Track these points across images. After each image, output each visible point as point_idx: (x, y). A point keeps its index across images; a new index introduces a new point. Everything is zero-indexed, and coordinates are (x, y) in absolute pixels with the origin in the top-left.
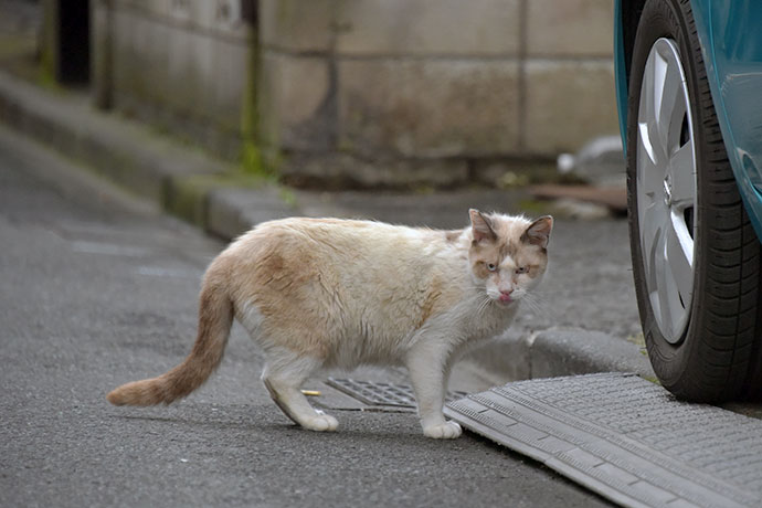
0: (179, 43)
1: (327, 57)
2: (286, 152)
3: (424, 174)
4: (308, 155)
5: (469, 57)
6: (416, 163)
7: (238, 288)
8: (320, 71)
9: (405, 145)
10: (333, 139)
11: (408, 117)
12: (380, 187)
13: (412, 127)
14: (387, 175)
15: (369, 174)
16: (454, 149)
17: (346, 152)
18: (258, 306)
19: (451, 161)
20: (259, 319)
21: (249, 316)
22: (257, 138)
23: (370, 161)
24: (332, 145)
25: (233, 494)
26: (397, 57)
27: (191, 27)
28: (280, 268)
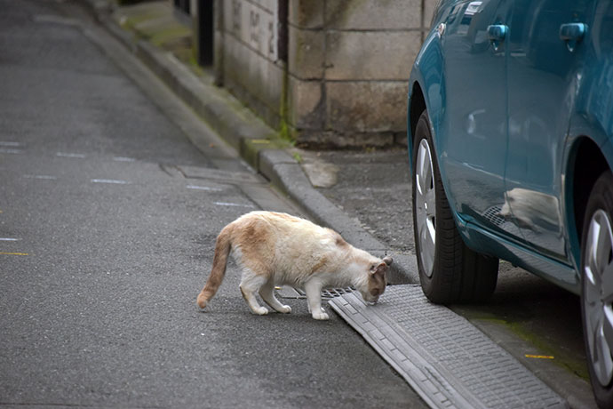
0: (254, 59)
1: (320, 81)
2: (299, 130)
3: (370, 141)
4: (310, 132)
5: (394, 80)
6: (366, 135)
7: (234, 239)
8: (317, 88)
9: (360, 126)
10: (323, 123)
11: (362, 112)
12: (347, 148)
13: (364, 117)
14: (351, 142)
15: (342, 141)
16: (386, 128)
17: (330, 130)
18: (241, 248)
19: (384, 134)
20: (241, 254)
21: (236, 252)
22: (287, 120)
23: (342, 135)
24: (323, 127)
25: (217, 355)
26: (356, 81)
27: (259, 53)
28: (252, 234)
